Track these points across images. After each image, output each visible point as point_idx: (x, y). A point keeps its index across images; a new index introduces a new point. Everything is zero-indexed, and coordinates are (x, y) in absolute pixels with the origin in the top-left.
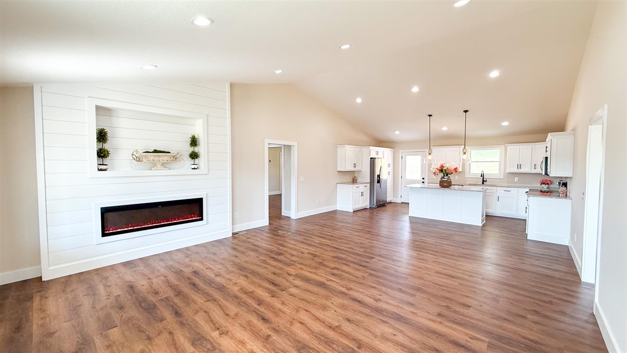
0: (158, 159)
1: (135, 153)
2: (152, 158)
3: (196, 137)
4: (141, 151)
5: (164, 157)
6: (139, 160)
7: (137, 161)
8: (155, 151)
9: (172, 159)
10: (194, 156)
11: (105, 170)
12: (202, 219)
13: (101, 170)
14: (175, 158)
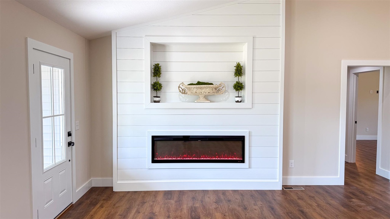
0: (200, 91)
1: (181, 86)
2: (195, 90)
3: (241, 65)
4: (186, 84)
5: (206, 90)
6: (184, 92)
7: (182, 93)
8: (199, 83)
9: (214, 91)
10: (239, 87)
11: (159, 102)
12: (243, 161)
13: (155, 102)
14: (218, 90)
